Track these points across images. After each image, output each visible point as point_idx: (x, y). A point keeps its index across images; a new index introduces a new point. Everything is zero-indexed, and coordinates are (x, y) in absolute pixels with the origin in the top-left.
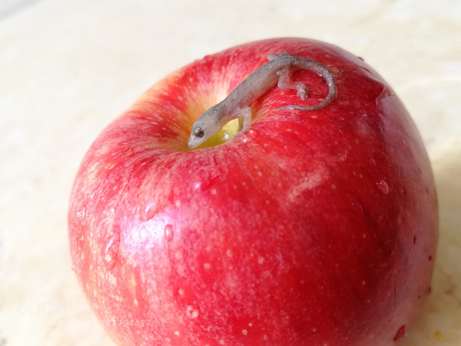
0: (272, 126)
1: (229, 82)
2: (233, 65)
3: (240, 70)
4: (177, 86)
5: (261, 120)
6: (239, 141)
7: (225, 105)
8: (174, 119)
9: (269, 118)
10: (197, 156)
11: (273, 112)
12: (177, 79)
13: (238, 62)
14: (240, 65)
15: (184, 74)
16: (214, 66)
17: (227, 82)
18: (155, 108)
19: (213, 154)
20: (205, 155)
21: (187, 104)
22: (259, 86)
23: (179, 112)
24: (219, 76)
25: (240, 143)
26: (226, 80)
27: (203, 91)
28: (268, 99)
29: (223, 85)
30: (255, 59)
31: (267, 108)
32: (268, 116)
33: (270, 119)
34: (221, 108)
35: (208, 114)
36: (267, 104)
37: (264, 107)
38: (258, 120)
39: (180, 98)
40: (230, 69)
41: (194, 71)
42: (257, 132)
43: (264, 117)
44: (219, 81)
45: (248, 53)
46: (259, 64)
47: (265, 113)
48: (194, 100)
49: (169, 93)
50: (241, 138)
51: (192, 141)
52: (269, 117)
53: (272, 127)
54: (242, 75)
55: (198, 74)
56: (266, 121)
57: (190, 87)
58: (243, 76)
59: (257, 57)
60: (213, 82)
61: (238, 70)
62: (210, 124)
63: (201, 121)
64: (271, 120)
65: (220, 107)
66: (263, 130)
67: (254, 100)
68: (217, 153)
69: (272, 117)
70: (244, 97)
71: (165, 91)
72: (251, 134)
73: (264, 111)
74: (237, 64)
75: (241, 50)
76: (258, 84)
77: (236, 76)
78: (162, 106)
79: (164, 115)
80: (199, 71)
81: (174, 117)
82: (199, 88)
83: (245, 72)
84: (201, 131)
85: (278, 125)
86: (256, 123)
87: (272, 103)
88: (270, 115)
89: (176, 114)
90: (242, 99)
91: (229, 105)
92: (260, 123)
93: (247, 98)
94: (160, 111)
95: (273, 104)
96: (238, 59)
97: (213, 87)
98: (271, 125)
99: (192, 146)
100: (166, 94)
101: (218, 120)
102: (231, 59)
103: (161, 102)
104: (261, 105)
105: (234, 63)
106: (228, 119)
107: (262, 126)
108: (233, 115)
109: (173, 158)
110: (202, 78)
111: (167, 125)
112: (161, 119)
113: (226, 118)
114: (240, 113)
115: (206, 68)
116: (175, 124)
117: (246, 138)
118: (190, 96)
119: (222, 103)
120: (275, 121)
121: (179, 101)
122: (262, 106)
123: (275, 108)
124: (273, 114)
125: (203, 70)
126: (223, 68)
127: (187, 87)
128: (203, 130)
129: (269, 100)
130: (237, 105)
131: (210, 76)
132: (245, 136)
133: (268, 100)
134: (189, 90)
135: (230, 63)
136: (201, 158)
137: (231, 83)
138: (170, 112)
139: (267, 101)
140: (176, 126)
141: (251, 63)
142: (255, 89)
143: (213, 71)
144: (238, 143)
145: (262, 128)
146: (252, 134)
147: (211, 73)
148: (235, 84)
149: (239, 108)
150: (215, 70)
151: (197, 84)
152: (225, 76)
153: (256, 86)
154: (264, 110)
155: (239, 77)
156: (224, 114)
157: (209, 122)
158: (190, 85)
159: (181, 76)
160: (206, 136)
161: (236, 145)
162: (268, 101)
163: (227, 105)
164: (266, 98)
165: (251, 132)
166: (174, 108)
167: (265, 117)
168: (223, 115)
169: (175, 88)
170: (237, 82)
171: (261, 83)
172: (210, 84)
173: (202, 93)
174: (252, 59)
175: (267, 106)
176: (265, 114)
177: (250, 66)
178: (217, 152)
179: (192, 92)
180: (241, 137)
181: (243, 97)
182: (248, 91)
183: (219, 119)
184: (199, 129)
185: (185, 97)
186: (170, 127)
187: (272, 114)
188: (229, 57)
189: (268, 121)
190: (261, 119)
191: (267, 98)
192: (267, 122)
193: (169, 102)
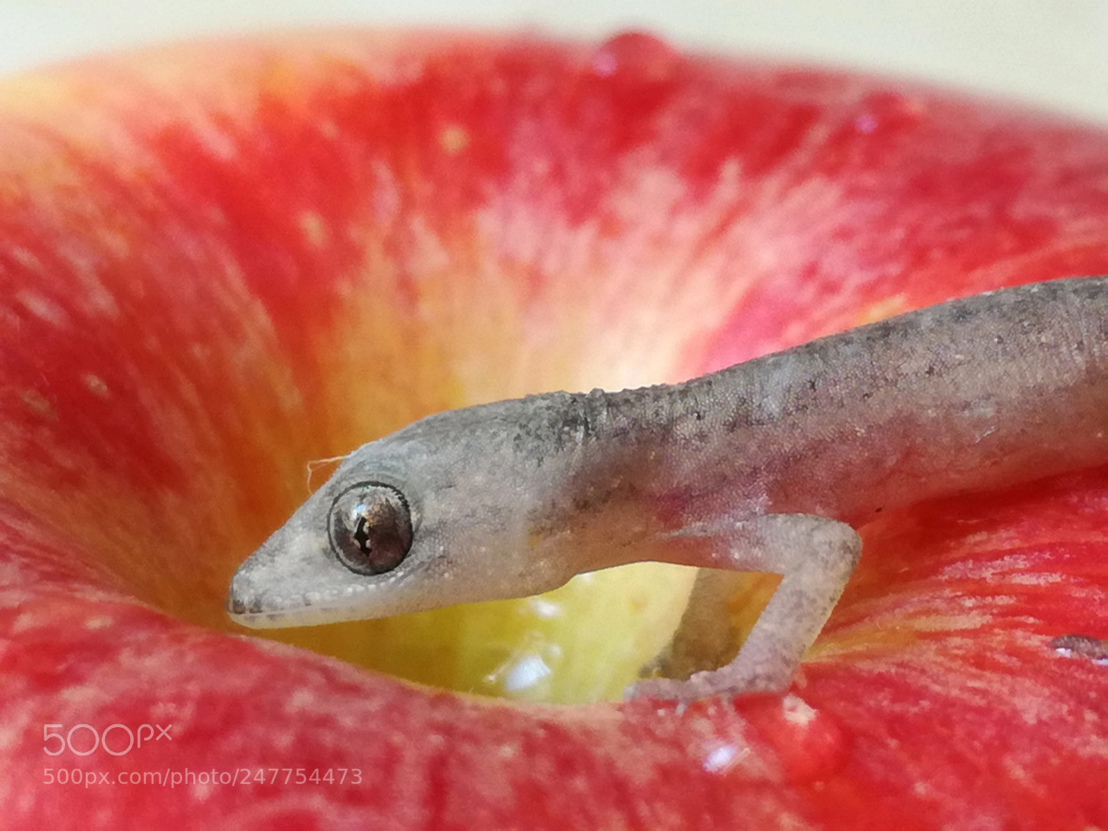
0: (977, 744)
1: (738, 289)
2: (816, 184)
3: (860, 242)
4: (328, 129)
5: (901, 665)
6: (676, 743)
7: (672, 421)
8: (197, 351)
9: (974, 677)
10: (302, 700)
11: (1012, 651)
12: (348, 87)
13: (869, 180)
14: (876, 208)
15: (414, 72)
16: (667, 122)
17: (725, 278)
18: (89, 207)
19: (436, 739)
20: (366, 717)
21: (344, 288)
22: (988, 411)
23: (260, 319)
24: (675, 211)
25: (676, 754)
26: (717, 259)
27: (508, 262)
28: (1005, 538)
29: (679, 283)
30: (1001, 218)
31: (969, 603)
32: (964, 658)
33: (975, 691)
34: (632, 435)
35: (517, 430)
36: (988, 574)
37: (949, 583)
38: (870, 656)
39: (312, 226)
40: (783, 195)
41: (498, 87)
42: (849, 737)
43: (929, 654)
44: (660, 242)
45: (966, 154)
46: (1024, 259)
47: (948, 634)
48: (407, 288)
49: (245, 146)
50: (702, 725)
51: (283, 564)
52: (973, 670)
53: (971, 756)
54: (857, 278)
55: (526, 128)
56: (937, 688)
57: (423, 188)
58: (870, 293)
59: (1023, 209)
60: (611, 227)
61: (844, 234)
62: (495, 511)
63: (431, 452)
64: (983, 703)
65: (623, 421)
66: (893, 743)
67: (901, 494)
68: (467, 749)
69: (994, 683)
70: (843, 438)
71: (223, 122)
72: (792, 729)
73: (937, 611)
74: (852, 193)
75: (915, 107)
76: (988, 397)
77: (810, 271)
78: (151, 217)
79: (138, 288)
80: (537, 110)
81: (204, 336)
82: (487, 222)
83: (894, 269)
84: (402, 525)
85: (1027, 758)
86: (847, 669)
87: (1029, 580)
88: (980, 662)
89: (232, 328)
90: (818, 448)
91: (702, 436)
92: (881, 682)
93: (855, 456)
94: (117, 243)
95: (1032, 597)
96: (871, 162)
97: (598, 263)
98: (971, 735)
99: (257, 607)
100: (222, 148)
101: (566, 504)
102: (819, 134)
103: (160, 191)
104: (929, 562)
105: (832, 171)
106: (643, 535)
107: (898, 708)
108: (695, 528)
109: (95, 623)
110: (541, 167)
111: (132, 371)
112: (101, 301)
113: (631, 522)
114: (759, 542)
115: (595, 111)
116: (188, 391)
117: (743, 743)
118: (396, 248)
119: (657, 398)
120: (1009, 724)
121: (294, 240)
122: (936, 570)
123: (1038, 631)
124: (1015, 662)
125: (571, 115)
126: (731, 170)
127: (399, 171)
128: (420, 521)
129: (1011, 552)
130: (756, 470)
131: (604, 177)
132: (737, 725)
133: (1007, 546)
134: (408, 202)
135: (801, 158)
136: (325, 721)
137: (752, 300)
138: (188, 290)
139: (990, 548)
140: (188, 410)
141: (962, 234)
142: (947, 417)
143: (647, 152)
144: (664, 755)
145: (896, 725)
146: (800, 737)
147: (626, 163)
148: (778, 324)
149: (764, 498)
150: (665, 158)
151: (489, 188)
152: (723, 227)
153: (966, 406)
154: (938, 603)
155: (830, 288)
156: (632, 493)
157: (495, 487)
158: (428, 169)
159: (383, 73)
160: (411, 578)
161: (638, 752)
162: (999, 555)
163: (686, 429)
164: (991, 526)
165: (793, 709)
166: (233, 272)
167: (940, 659)
168: (620, 488)
169: (309, 135)
170: (800, 313)
171: (1014, 394)
172: (586, 234)
173: (490, 268)
174: (980, 210)
175: (981, 590)
176: (937, 636)
177: (953, 250)
178: (469, 737)
179: (418, 224)
180: (697, 716)
181: (828, 432)
182: (889, 412)
183: (583, 505)
184: (395, 501)
185: (355, 233)
186: (147, 397)
187: (1002, 659)
188: (803, 117)
189: (955, 692)
190: (898, 658)
191: (1003, 534)
192: (948, 703)
193: (216, 215)
